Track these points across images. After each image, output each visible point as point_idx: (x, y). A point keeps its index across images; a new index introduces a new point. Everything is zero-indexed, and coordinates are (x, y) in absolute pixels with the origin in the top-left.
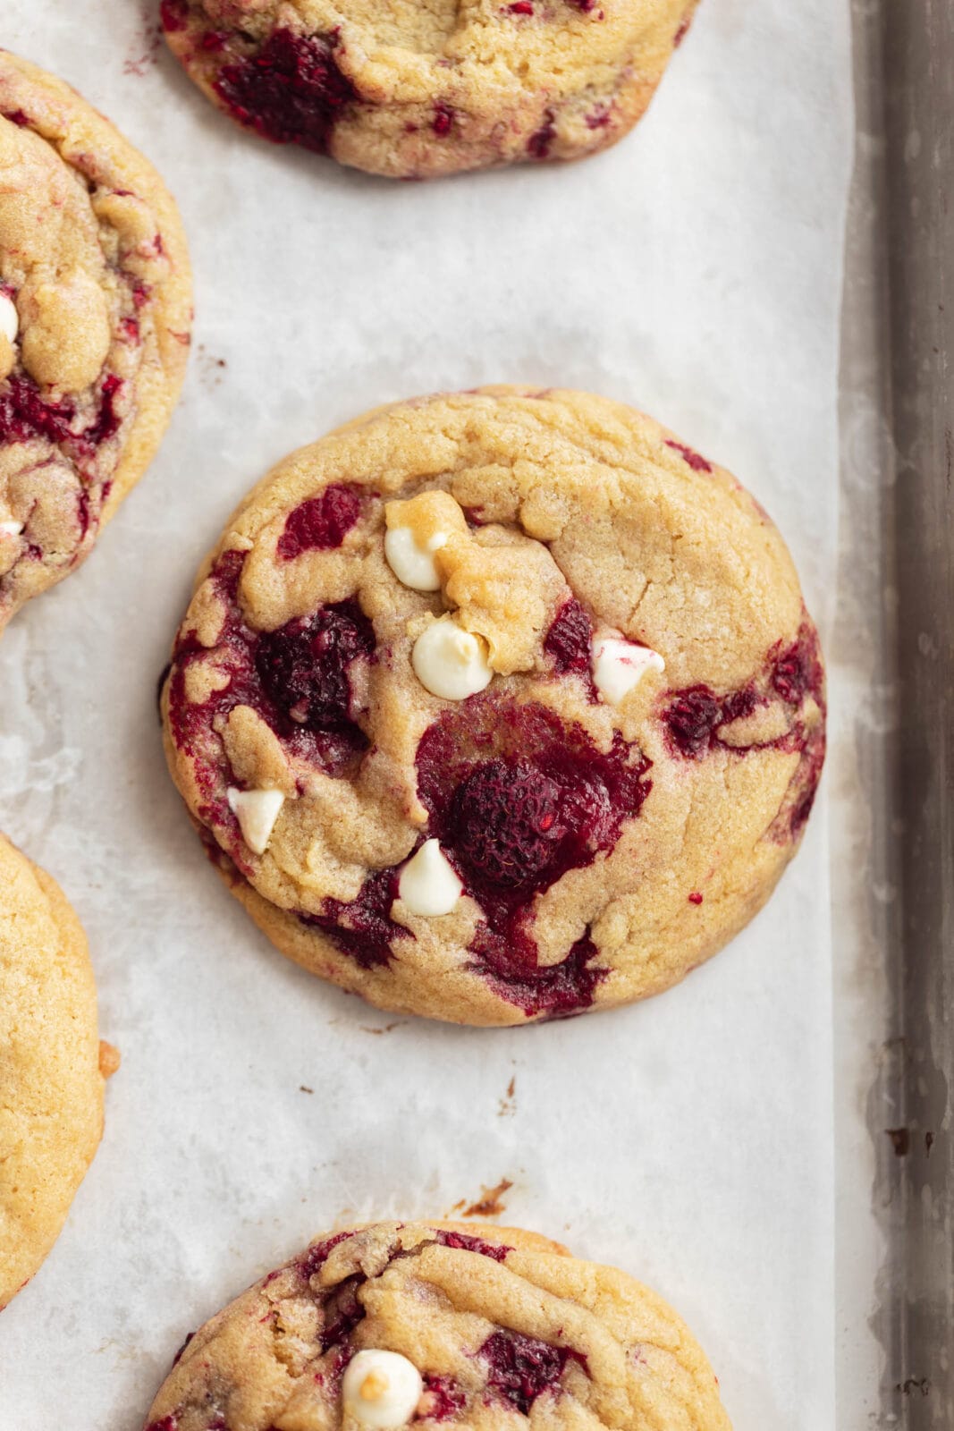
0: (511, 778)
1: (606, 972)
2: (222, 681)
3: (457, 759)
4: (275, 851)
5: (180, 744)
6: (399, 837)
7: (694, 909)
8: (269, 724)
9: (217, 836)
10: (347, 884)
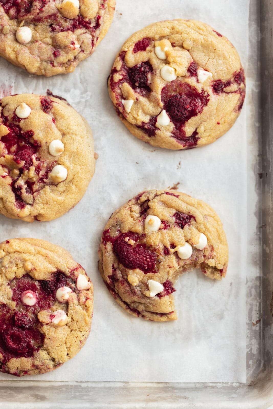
0: (181, 98)
1: (200, 138)
2: (121, 77)
3: (169, 94)
4: (131, 112)
5: (112, 90)
6: (157, 110)
7: (218, 125)
8: (131, 86)
9: (120, 109)
10: (146, 119)
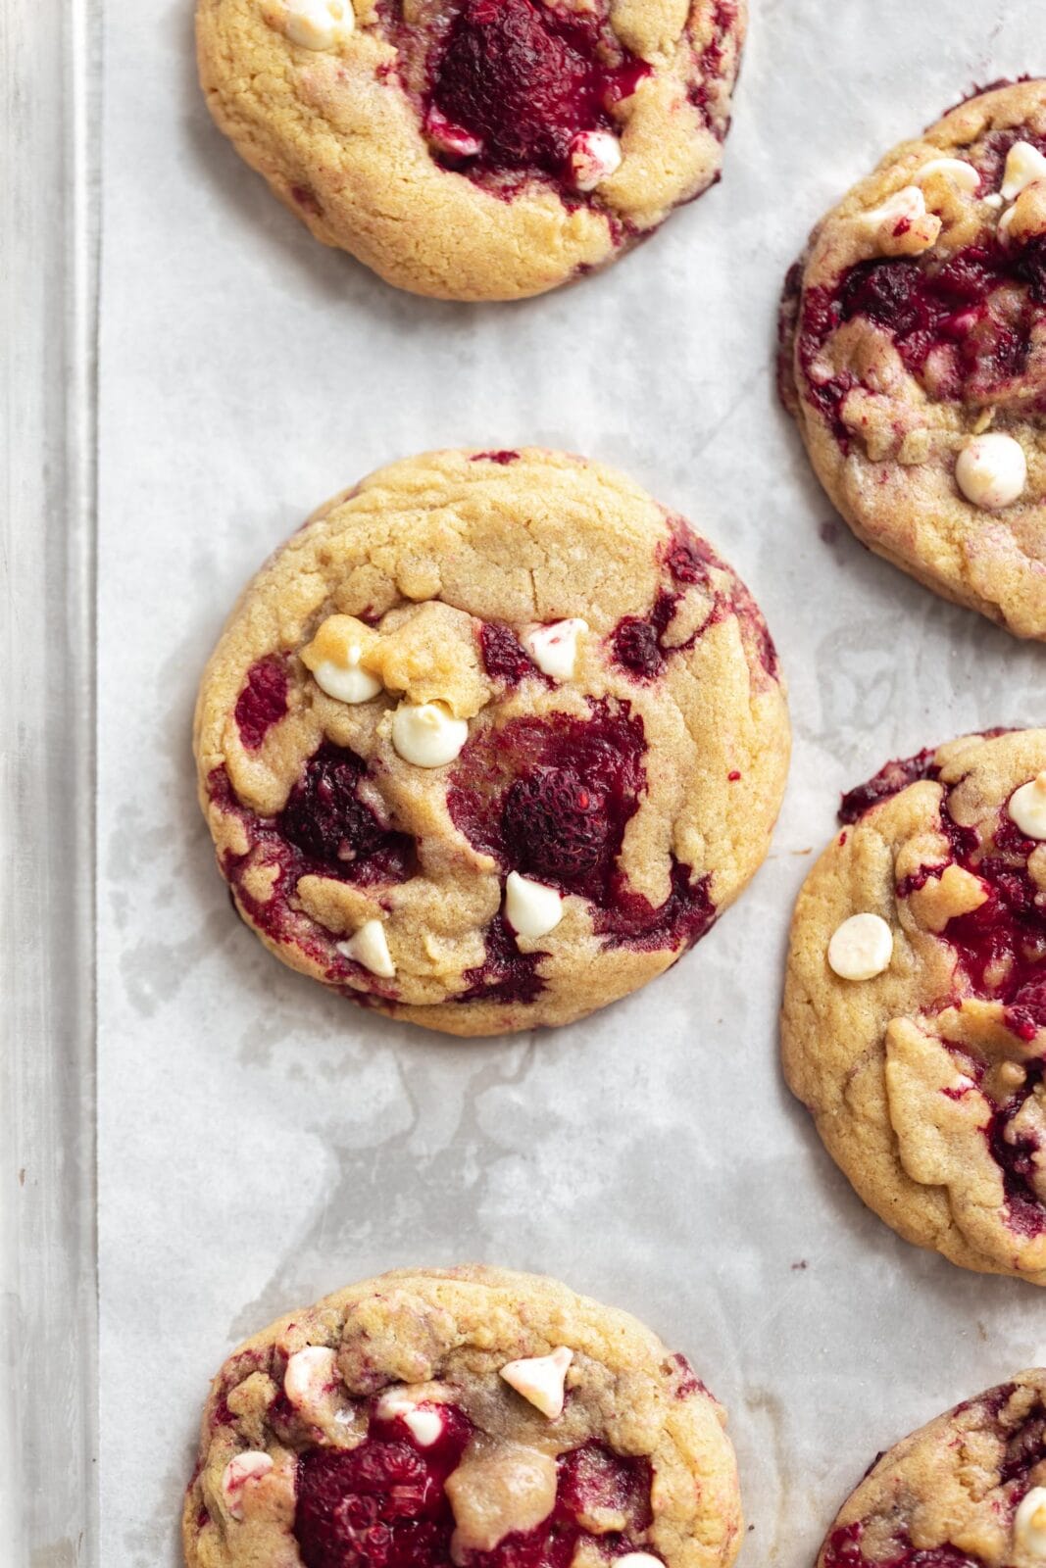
0: (534, 787)
1: (708, 878)
2: (274, 872)
3: (484, 803)
4: (403, 966)
5: (277, 938)
6: (485, 890)
7: (737, 784)
8: (331, 877)
9: (353, 986)
10: (474, 951)
